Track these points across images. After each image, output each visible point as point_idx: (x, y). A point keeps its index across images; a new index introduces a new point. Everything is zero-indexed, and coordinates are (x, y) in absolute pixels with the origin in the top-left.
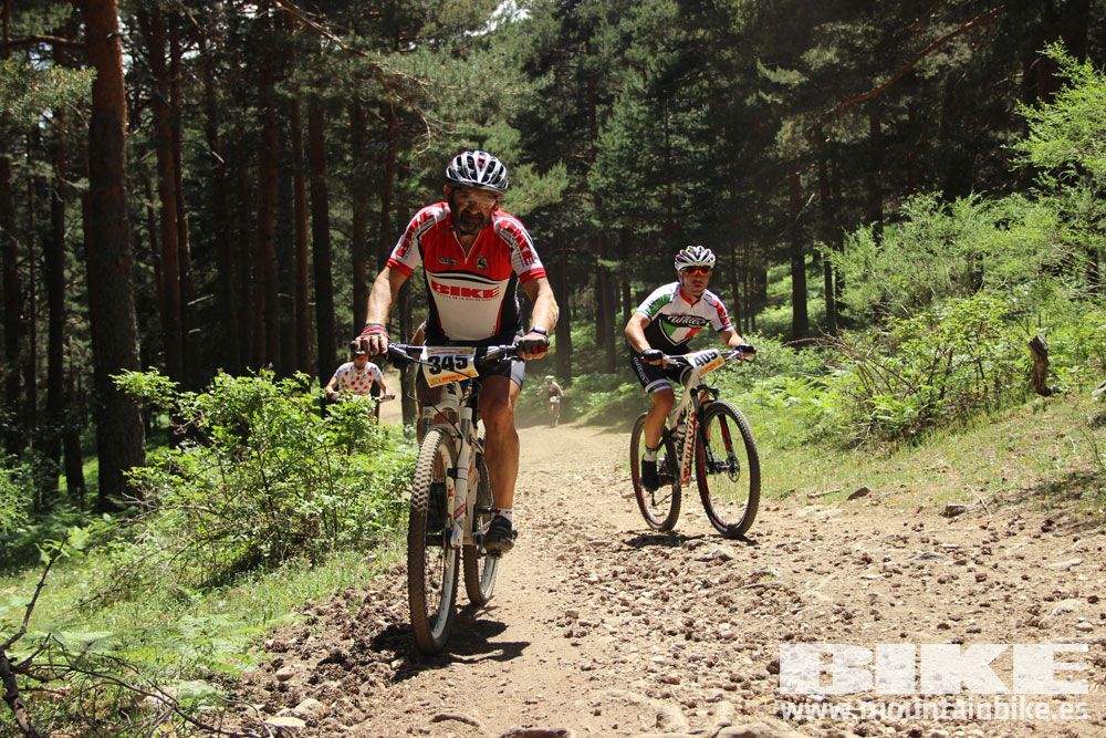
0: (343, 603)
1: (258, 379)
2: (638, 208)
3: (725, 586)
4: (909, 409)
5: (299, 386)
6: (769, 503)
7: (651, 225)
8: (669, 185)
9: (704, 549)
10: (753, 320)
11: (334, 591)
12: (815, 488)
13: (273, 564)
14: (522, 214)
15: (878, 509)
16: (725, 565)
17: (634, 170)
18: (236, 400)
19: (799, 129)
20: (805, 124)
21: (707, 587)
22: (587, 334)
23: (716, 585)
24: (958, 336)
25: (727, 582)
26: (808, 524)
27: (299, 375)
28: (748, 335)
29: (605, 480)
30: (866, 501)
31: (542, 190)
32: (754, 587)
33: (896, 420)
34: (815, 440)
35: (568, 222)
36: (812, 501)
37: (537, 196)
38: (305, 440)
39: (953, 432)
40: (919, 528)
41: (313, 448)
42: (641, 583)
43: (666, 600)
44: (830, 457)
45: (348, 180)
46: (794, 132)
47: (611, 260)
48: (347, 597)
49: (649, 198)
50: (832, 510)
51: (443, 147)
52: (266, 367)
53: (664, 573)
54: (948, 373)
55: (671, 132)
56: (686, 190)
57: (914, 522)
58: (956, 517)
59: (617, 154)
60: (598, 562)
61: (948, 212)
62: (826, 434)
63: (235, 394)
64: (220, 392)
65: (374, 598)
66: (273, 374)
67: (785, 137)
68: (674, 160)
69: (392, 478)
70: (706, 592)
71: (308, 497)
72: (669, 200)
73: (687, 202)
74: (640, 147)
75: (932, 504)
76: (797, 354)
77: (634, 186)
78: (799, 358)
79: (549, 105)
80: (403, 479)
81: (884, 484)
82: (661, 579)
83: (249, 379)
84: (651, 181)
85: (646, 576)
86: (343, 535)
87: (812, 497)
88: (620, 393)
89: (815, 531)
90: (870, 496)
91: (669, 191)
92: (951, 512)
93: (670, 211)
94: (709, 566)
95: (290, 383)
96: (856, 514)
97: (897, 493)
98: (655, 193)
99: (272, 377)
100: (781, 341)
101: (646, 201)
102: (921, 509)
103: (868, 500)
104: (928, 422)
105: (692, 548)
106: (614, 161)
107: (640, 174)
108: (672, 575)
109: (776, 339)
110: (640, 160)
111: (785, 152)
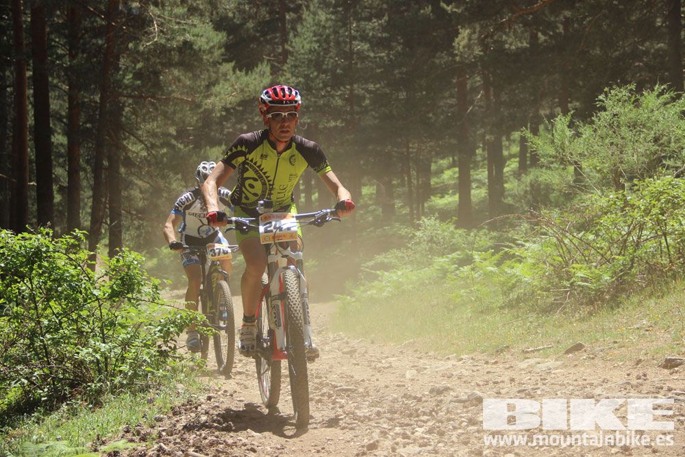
0: (137, 438)
1: (39, 236)
2: (324, 104)
4: (606, 277)
5: (76, 243)
6: (486, 357)
7: (336, 120)
8: (351, 84)
10: (423, 205)
11: (123, 427)
12: (527, 344)
14: (229, 106)
15: (596, 361)
17: (320, 71)
18: (18, 254)
19: (475, 36)
20: (479, 32)
24: (655, 211)
27: (78, 232)
28: (426, 217)
30: (582, 355)
31: (247, 86)
33: (594, 286)
34: (511, 305)
36: (528, 355)
37: (242, 90)
38: (81, 294)
39: (648, 297)
40: (643, 378)
41: (89, 301)
42: (407, 421)
43: (441, 434)
44: (531, 319)
46: (470, 39)
49: (333, 97)
50: (550, 363)
51: (168, 40)
52: (44, 225)
53: (424, 413)
54: (637, 245)
55: (355, 38)
56: (367, 90)
57: (635, 373)
58: (676, 369)
59: (306, 57)
60: (355, 404)
61: (637, 104)
62: (518, 300)
63: (18, 248)
65: (164, 434)
66: (51, 232)
67: (462, 43)
68: (356, 64)
69: (159, 328)
70: (475, 428)
71: (85, 345)
72: (353, 99)
73: (367, 102)
74: (327, 51)
75: (649, 357)
76: (469, 235)
77: (321, 85)
78: (470, 239)
79: (244, 12)
80: (172, 329)
81: (597, 340)
82: (425, 418)
83: (29, 235)
84: (337, 82)
85: (409, 416)
86: (117, 380)
87: (527, 352)
90: (585, 351)
91: (352, 90)
92: (670, 364)
93: (352, 108)
94: (466, 407)
95: (68, 240)
96: (576, 366)
97: (611, 348)
98: (339, 93)
99: (51, 235)
100: (454, 224)
101: (331, 99)
102: (639, 362)
103: (584, 354)
104: (622, 289)
105: (439, 392)
106: (304, 62)
107: (327, 76)
108: (433, 413)
109: (450, 222)
110: (326, 62)
111: (461, 56)
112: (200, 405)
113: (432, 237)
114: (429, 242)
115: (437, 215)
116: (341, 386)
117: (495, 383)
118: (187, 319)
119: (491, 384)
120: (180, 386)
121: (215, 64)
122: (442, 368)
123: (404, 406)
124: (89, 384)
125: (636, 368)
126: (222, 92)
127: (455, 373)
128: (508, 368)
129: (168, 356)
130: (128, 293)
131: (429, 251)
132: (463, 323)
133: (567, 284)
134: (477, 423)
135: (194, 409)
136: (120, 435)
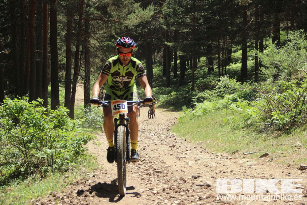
0: (52, 199)
1: (22, 101)
2: (182, 22)
3: (208, 200)
4: (287, 119)
5: (39, 104)
6: (228, 155)
7: (187, 29)
8: (195, 13)
9: (200, 179)
10: (225, 68)
11: (49, 192)
12: (247, 150)
13: (25, 177)
14: (135, 24)
15: (272, 163)
16: (208, 189)
17: (180, 6)
18: (13, 109)
21: (201, 200)
22: (159, 70)
23: (204, 199)
25: (209, 198)
26: (243, 168)
27: (39, 99)
28: (223, 76)
29: (163, 136)
30: (267, 159)
31: (144, 15)
32: (220, 202)
33: (281, 122)
34: (248, 126)
35: (154, 26)
36: (245, 156)
37: (141, 17)
38: (41, 126)
39: (304, 130)
40: (288, 175)
41: (44, 129)
42: (173, 195)
44: (253, 135)
45: (66, 7)
47: (170, 42)
48: (54, 196)
49: (186, 18)
50: (253, 162)
52: (25, 96)
53: (183, 190)
54: (303, 104)
56: (202, 16)
57: (286, 171)
58: (304, 171)
60: (158, 182)
62: (252, 124)
63: (12, 106)
64: (6, 105)
65: (65, 197)
66: (28, 98)
68: (197, 3)
69: (76, 142)
71: (41, 150)
72: (195, 19)
73: (202, 20)
75: (294, 163)
77: (180, 13)
78: (243, 86)
80: (81, 143)
81: (275, 152)
82: (182, 193)
83: (19, 100)
84: (187, 11)
85: (176, 192)
86: (55, 166)
87: (245, 155)
88: (171, 96)
89: (246, 172)
90: (269, 157)
91: (194, 15)
92: (302, 168)
93: (194, 24)
94: (202, 189)
95: (35, 103)
96: (263, 164)
97: (280, 157)
98: (189, 16)
99: (28, 100)
100: (236, 79)
101: (185, 19)
102: (289, 165)
103: (268, 158)
104: (294, 124)
105: (195, 178)
106: (173, 2)
107: (183, 8)
108: (187, 191)
109: (234, 79)
110: (183, 2)
111: (242, 3)
112: (88, 181)
113: (226, 85)
114: (224, 87)
115: (228, 75)
116: (158, 169)
117: (224, 172)
118: (89, 138)
119: (222, 173)
120: (84, 169)
121: (132, 3)
122: (206, 161)
123: (177, 185)
124: (43, 167)
125: (287, 168)
126: (133, 18)
127: (209, 165)
128: (234, 163)
129: (79, 154)
130: (62, 126)
131: (224, 91)
132: (225, 134)
133: (270, 120)
134: (202, 200)
135: (84, 183)
136: (48, 196)
